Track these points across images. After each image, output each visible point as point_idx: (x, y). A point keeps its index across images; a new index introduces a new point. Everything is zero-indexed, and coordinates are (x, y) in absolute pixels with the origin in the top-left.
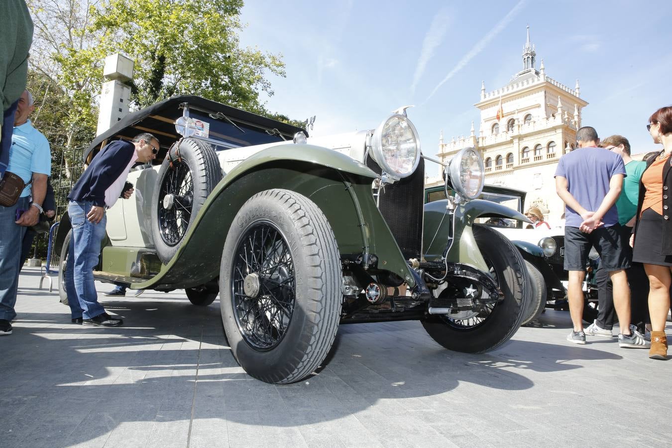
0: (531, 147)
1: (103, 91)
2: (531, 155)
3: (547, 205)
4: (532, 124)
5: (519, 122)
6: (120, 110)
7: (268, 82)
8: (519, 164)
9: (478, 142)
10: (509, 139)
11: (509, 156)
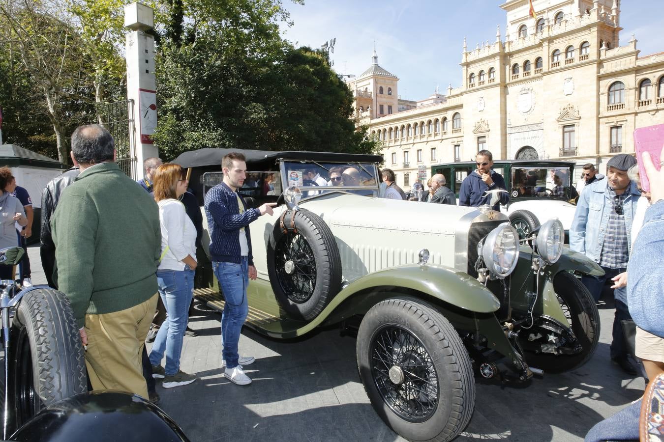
0: (562, 49)
1: (127, 43)
2: (562, 58)
3: (578, 111)
4: (563, 24)
5: (549, 22)
6: (147, 61)
7: (286, 12)
8: (549, 69)
9: (504, 48)
10: (538, 42)
11: (538, 61)
